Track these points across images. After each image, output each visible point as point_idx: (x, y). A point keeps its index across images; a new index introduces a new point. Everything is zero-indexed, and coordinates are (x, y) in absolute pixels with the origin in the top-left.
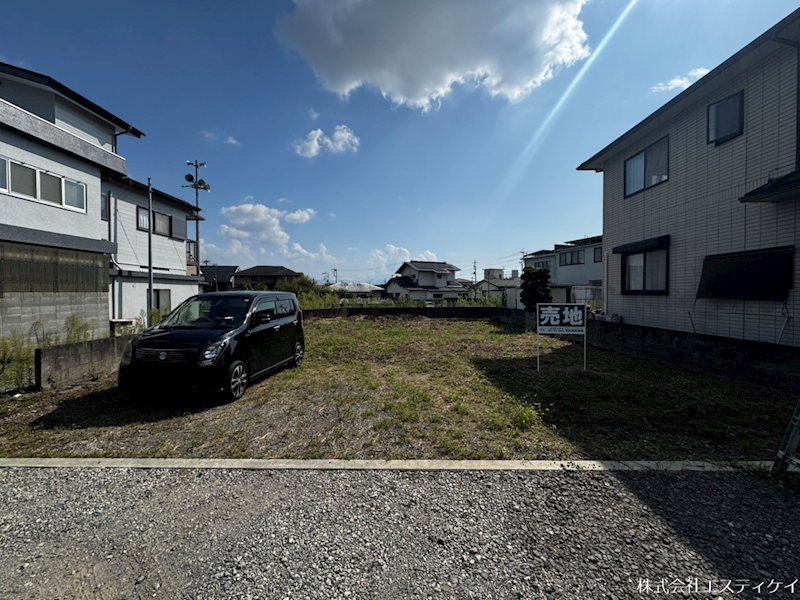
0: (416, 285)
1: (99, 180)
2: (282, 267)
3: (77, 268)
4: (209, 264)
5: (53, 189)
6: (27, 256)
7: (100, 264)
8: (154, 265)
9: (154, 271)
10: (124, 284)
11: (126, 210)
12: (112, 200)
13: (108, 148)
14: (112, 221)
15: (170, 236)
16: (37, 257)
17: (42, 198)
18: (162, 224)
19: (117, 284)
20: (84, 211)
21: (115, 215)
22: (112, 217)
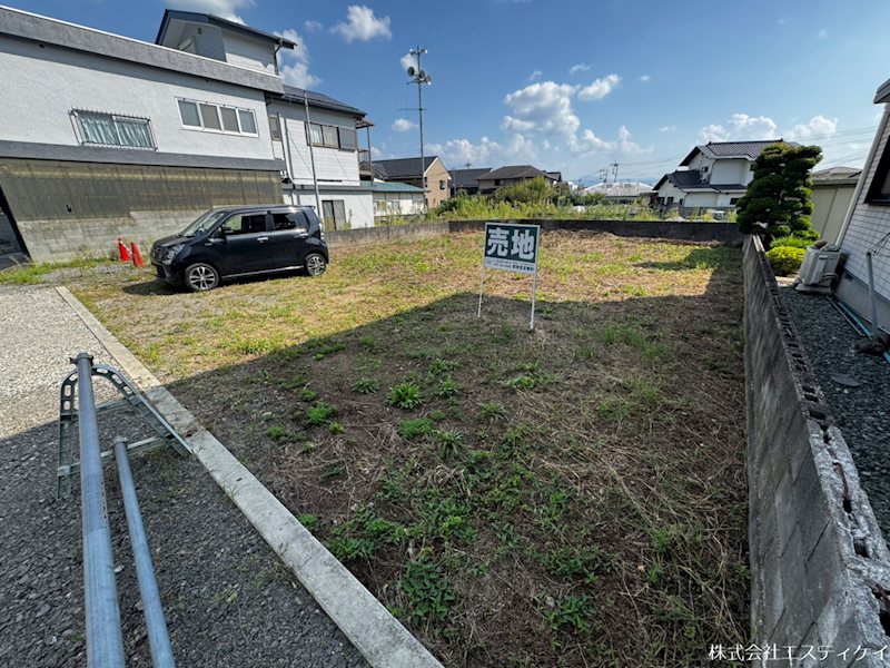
0: (707, 184)
1: (264, 104)
2: (530, 167)
3: (256, 185)
4: (471, 168)
5: (231, 120)
6: (221, 178)
7: (274, 180)
8: (317, 178)
9: (319, 183)
10: (301, 197)
11: (295, 127)
12: (282, 120)
13: (270, 70)
14: (285, 140)
15: (340, 148)
16: (228, 178)
17: (226, 129)
18: (331, 137)
19: (295, 197)
20: (256, 135)
21: (287, 134)
22: (284, 137)
